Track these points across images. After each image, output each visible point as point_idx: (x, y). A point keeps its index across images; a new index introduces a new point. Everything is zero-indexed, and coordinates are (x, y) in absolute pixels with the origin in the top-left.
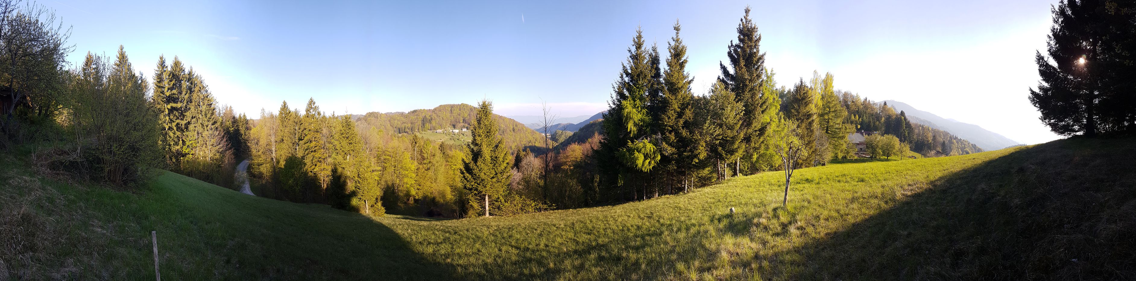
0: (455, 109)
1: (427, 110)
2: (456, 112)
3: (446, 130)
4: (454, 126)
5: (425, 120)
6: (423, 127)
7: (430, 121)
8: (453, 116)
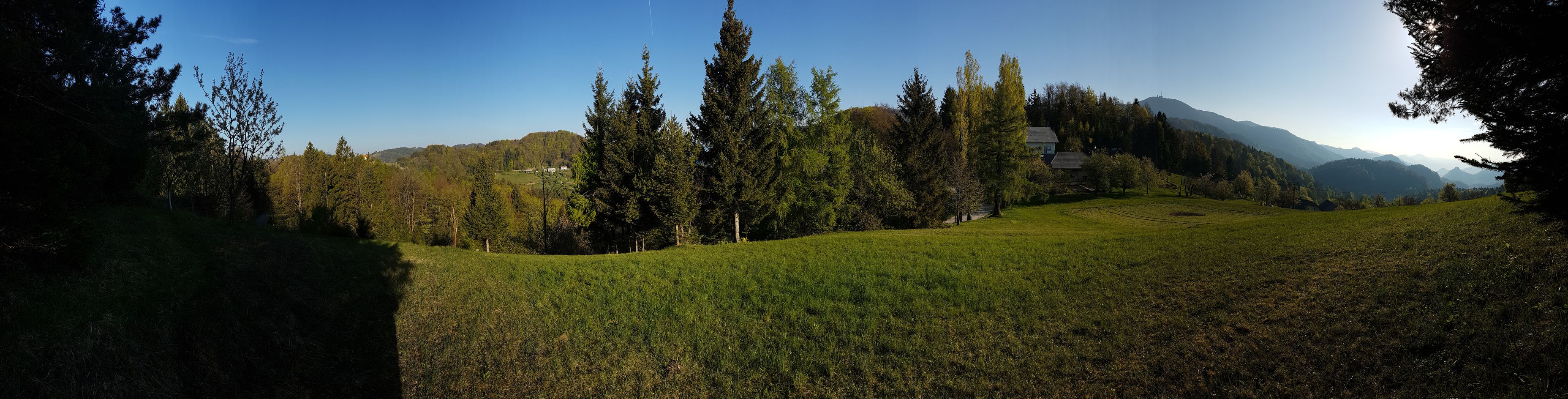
0: (550, 139)
1: (511, 142)
2: (551, 142)
3: (538, 169)
4: (550, 164)
5: (508, 155)
6: (506, 165)
7: (516, 156)
8: (548, 149)
